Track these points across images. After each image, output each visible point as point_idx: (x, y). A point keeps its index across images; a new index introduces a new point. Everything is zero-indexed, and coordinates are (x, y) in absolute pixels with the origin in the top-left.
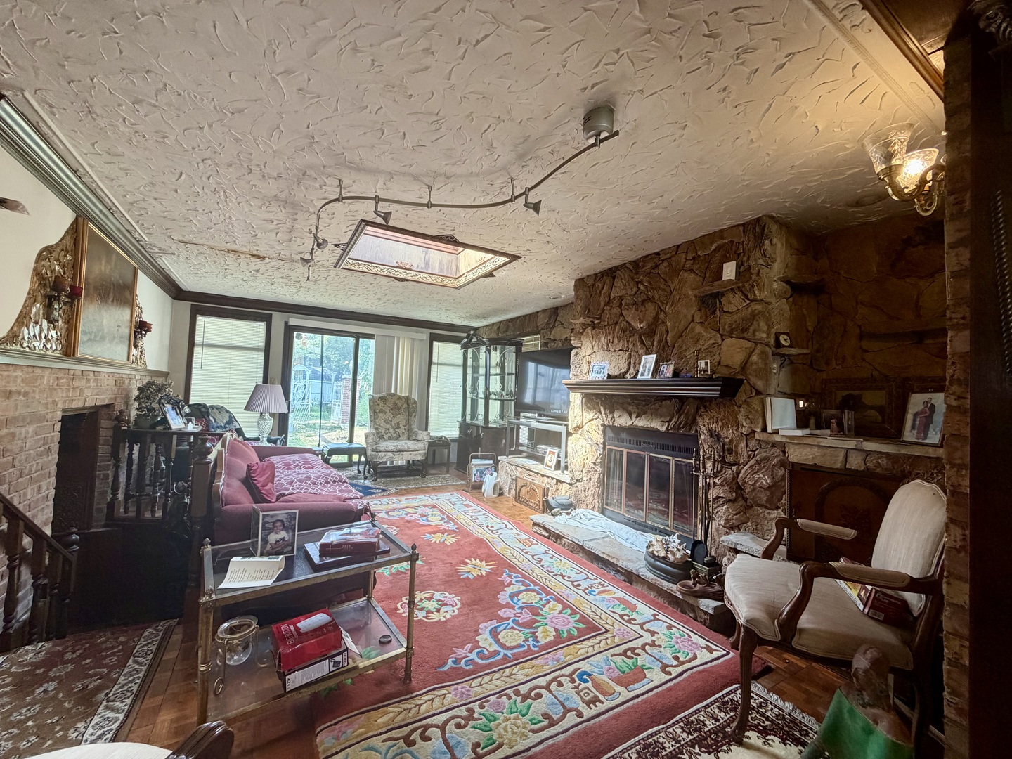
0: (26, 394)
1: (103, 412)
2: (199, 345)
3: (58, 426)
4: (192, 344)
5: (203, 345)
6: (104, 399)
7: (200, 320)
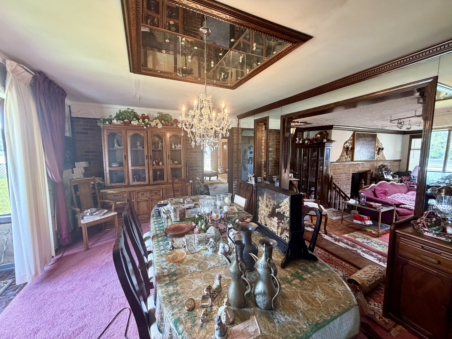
0: (343, 169)
1: (368, 172)
2: (413, 149)
3: (351, 175)
4: (410, 149)
5: (414, 149)
6: (367, 169)
7: (413, 140)
